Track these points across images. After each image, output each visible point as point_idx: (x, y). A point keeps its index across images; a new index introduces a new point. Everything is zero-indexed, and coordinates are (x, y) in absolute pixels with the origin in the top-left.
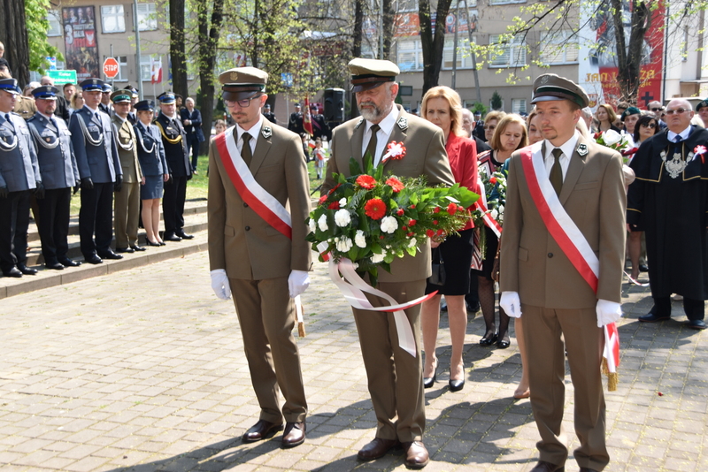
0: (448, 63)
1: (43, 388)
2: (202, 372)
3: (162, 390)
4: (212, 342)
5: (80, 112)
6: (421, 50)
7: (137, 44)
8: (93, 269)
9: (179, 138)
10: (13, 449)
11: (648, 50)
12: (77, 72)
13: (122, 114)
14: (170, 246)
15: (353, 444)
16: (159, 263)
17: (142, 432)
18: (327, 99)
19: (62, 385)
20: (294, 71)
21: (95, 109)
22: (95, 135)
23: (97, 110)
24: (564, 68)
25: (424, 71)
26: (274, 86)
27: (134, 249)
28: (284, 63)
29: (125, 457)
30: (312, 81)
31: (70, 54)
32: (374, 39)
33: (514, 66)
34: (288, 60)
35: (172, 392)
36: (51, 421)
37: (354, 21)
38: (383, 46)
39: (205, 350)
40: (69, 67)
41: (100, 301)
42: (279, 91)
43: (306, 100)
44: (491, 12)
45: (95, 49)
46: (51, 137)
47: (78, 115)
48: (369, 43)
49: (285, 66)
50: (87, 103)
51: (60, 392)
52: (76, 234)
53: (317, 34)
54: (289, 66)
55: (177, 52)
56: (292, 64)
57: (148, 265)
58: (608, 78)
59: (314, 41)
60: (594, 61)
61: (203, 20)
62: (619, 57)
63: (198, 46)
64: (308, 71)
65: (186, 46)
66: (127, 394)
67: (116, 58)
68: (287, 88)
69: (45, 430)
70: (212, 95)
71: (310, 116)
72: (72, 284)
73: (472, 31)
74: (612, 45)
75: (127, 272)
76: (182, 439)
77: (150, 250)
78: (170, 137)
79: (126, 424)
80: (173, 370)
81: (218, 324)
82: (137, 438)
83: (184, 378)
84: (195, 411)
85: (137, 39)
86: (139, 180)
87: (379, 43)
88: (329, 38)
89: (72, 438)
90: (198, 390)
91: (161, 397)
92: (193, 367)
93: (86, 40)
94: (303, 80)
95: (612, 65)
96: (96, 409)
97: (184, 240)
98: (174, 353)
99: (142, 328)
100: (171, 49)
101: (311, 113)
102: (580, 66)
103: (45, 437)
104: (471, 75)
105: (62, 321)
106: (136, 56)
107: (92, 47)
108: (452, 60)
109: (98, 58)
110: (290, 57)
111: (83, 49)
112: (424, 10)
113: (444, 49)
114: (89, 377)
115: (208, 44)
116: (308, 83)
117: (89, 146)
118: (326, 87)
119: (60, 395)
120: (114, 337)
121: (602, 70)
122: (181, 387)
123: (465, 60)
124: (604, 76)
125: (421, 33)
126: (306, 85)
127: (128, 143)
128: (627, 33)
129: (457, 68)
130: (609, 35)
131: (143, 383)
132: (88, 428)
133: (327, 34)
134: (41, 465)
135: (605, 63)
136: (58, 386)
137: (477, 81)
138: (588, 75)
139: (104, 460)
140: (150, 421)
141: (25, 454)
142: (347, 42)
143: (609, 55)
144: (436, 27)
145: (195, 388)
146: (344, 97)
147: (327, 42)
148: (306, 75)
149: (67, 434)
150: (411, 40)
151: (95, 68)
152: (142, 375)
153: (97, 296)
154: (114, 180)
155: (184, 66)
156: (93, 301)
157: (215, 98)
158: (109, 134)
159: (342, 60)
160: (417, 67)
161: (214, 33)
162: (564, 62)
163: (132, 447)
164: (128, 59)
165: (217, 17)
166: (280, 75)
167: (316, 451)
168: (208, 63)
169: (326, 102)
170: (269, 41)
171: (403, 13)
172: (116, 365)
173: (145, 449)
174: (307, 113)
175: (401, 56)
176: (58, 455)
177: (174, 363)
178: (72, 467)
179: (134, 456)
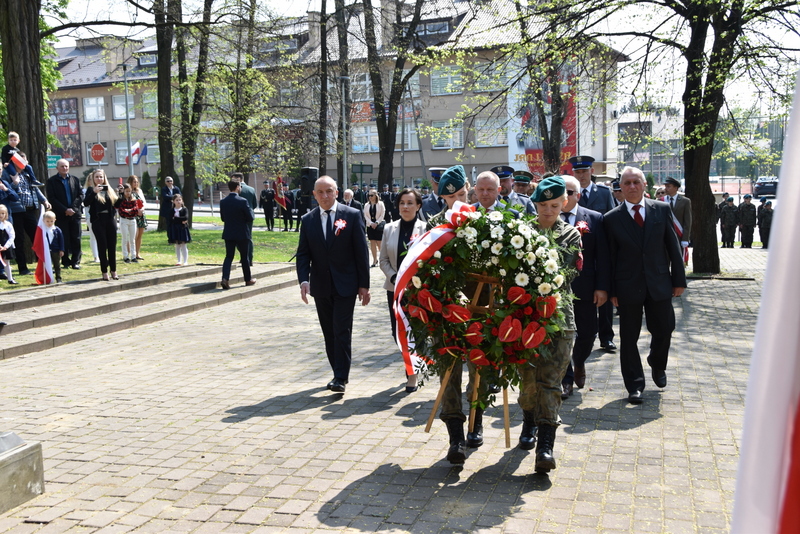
0: (399, 146)
1: (115, 412)
4: (242, 376)
6: (377, 134)
7: (128, 131)
11: (565, 136)
17: (209, 440)
18: (303, 176)
24: (496, 150)
25: (380, 152)
32: (335, 124)
33: (455, 148)
36: (132, 435)
37: (318, 110)
39: (239, 382)
44: (434, 102)
45: (77, 136)
48: (334, 128)
49: (263, 149)
51: (129, 415)
53: (285, 121)
55: (165, 137)
58: (533, 158)
60: (521, 144)
61: (185, 109)
62: (544, 140)
63: (181, 131)
66: (186, 415)
69: (130, 441)
70: (194, 174)
71: (282, 191)
73: (417, 118)
76: (243, 443)
79: (193, 435)
81: (243, 363)
82: (206, 444)
85: (128, 127)
87: (339, 129)
89: (154, 445)
93: (69, 128)
95: (536, 148)
96: (165, 426)
98: (214, 384)
99: (180, 367)
102: (509, 149)
103: (132, 445)
104: (418, 155)
107: (75, 134)
108: (401, 143)
110: (266, 140)
111: (66, 137)
112: (378, 100)
114: (149, 403)
118: (300, 166)
119: (131, 417)
121: (528, 152)
123: (412, 144)
124: (529, 157)
125: (378, 120)
128: (549, 122)
129: (405, 150)
130: (532, 120)
131: (196, 406)
132: (164, 438)
133: (293, 121)
134: (138, 464)
135: (530, 146)
136: (127, 410)
137: (422, 161)
138: (517, 156)
140: (214, 433)
142: (314, 127)
143: (534, 138)
144: (390, 114)
149: (149, 443)
150: (362, 125)
151: (78, 152)
152: (192, 401)
153: (132, 345)
160: (373, 149)
161: (195, 122)
163: (205, 450)
164: (108, 145)
165: (197, 108)
170: (244, 127)
171: (358, 102)
173: (216, 451)
175: (355, 139)
176: (149, 456)
177: (216, 391)
178: (164, 464)
179: (209, 457)
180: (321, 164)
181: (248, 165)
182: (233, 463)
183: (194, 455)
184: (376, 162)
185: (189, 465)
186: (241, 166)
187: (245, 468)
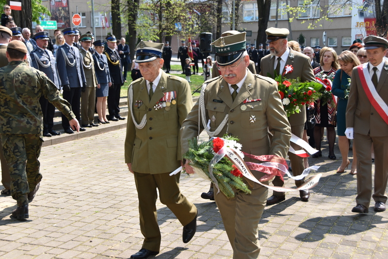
0: (273, 17)
1: (44, 202)
2: (132, 195)
3: (110, 205)
5: (63, 47)
6: (257, 9)
7: (92, 6)
8: (69, 137)
9: (118, 61)
10: (30, 236)
12: (57, 22)
13: (86, 48)
14: (112, 123)
15: (217, 236)
16: (106, 133)
17: (100, 228)
18: (202, 39)
19: (54, 202)
20: (183, 22)
21: (71, 45)
22: (71, 60)
23: (72, 46)
24: (343, 19)
25: (259, 22)
26: (171, 31)
27: (92, 125)
28: (177, 17)
29: (91, 242)
30: (193, 28)
31: (53, 11)
32: (230, 3)
33: (313, 18)
34: (179, 16)
35: (116, 206)
36: (49, 221)
38: (235, 7)
40: (52, 19)
41: (73, 154)
42: (174, 34)
43: (189, 39)
45: (67, 8)
46: (46, 61)
47: (62, 49)
48: (227, 5)
49: (177, 19)
50: (66, 41)
51: (53, 205)
52: (59, 116)
54: (180, 19)
55: (115, 11)
56: (182, 18)
57: (100, 135)
58: (369, 25)
59: (195, 4)
60: (361, 14)
62: (377, 12)
63: (127, 8)
64: (191, 23)
65: (120, 7)
66: (91, 207)
67: (79, 14)
68: (179, 32)
69: (46, 226)
70: (135, 36)
71: (191, 48)
72: (58, 145)
74: (372, 5)
75: (89, 138)
76: (122, 232)
77: (101, 126)
78: (113, 61)
79: (90, 223)
80: (116, 194)
82: (97, 231)
83: (122, 198)
84: (129, 217)
85: (92, 3)
86: (95, 86)
87: (233, 5)
88: (204, 2)
89: (61, 230)
90: (130, 205)
91: (110, 209)
92: (127, 192)
93: (62, 3)
94: (188, 27)
95: (372, 17)
96: (73, 215)
97: (120, 121)
98: (116, 184)
99: (98, 170)
100: (112, 9)
101: (192, 47)
102: (352, 18)
103: (47, 229)
104: (287, 23)
105: (53, 166)
106: (92, 12)
107: (66, 7)
108: (275, 15)
109: (69, 13)
110: (181, 14)
111: (60, 8)
113: (271, 8)
114: (69, 197)
115: (133, 6)
116: (191, 29)
117: (68, 66)
118: (201, 32)
119: (54, 207)
120: (83, 175)
121: (366, 20)
122: (121, 203)
123: (283, 15)
124: (367, 24)
126: (190, 30)
127: (89, 65)
129: (278, 19)
131: (99, 201)
132: (70, 225)
134: (45, 245)
135: (368, 16)
136: (52, 202)
137: (290, 27)
138: (357, 23)
139: (79, 243)
140: (104, 222)
141: (37, 238)
142: (213, 5)
143: (370, 11)
145: (128, 204)
146: (212, 37)
147: (202, 4)
148: (189, 25)
149: (59, 228)
150: (251, 3)
151: (67, 19)
152: (99, 196)
153: (72, 152)
154: (82, 86)
155: (119, 19)
156: (70, 155)
157: (137, 38)
158: (79, 59)
159: (211, 16)
160: (254, 19)
162: (342, 15)
163: (94, 236)
164: (86, 14)
166: (174, 24)
167: (197, 240)
168: (133, 17)
169: (201, 41)
170: (168, 4)
172: (84, 190)
173: (102, 237)
174: (190, 46)
175: (245, 12)
176: (54, 240)
177: (116, 190)
178: (62, 246)
179: (96, 241)
180: (217, 30)
181: (168, 30)
182: (110, 247)
183: (85, 239)
184: (255, 29)
185: (80, 248)
186: (162, 31)
187: (117, 252)
